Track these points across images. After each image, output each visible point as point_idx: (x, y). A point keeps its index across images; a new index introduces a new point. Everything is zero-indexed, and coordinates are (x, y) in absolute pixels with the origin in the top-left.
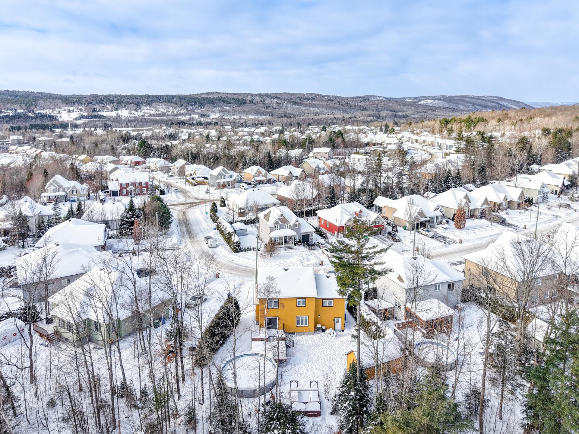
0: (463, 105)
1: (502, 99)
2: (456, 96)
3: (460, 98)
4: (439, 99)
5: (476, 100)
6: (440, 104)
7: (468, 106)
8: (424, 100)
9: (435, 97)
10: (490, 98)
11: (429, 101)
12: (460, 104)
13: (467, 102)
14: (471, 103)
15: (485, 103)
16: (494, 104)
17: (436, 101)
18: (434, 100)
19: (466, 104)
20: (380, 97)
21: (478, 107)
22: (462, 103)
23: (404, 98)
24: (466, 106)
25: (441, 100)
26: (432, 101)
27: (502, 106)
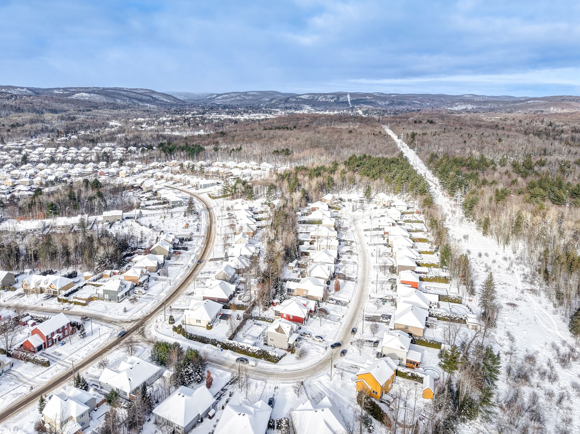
0: (120, 99)
1: (154, 92)
2: (109, 89)
3: (115, 91)
4: (93, 92)
5: (131, 94)
6: (97, 98)
7: (126, 100)
8: (78, 92)
9: (87, 88)
10: (143, 91)
11: (84, 94)
12: (117, 98)
13: (124, 96)
14: (128, 97)
15: (140, 96)
16: (149, 98)
17: (92, 95)
18: (89, 92)
19: (123, 97)
20: (23, 88)
21: (135, 101)
22: (119, 97)
23: (51, 89)
24: (124, 100)
25: (97, 94)
26: (87, 95)
27: (155, 99)
